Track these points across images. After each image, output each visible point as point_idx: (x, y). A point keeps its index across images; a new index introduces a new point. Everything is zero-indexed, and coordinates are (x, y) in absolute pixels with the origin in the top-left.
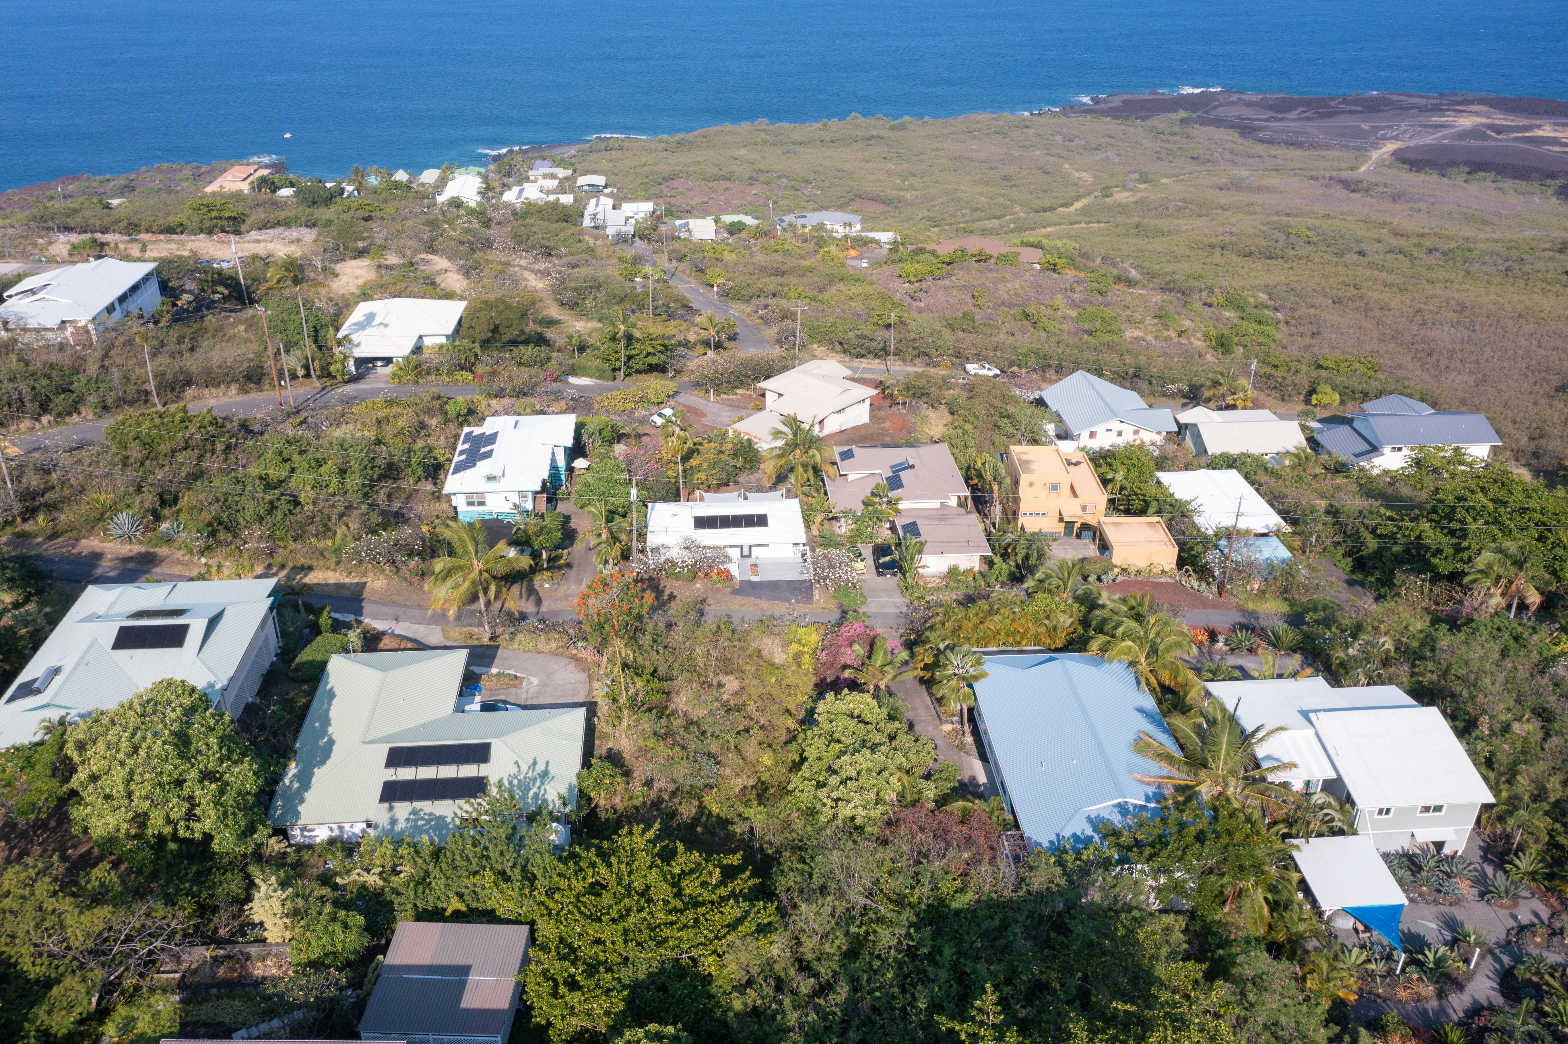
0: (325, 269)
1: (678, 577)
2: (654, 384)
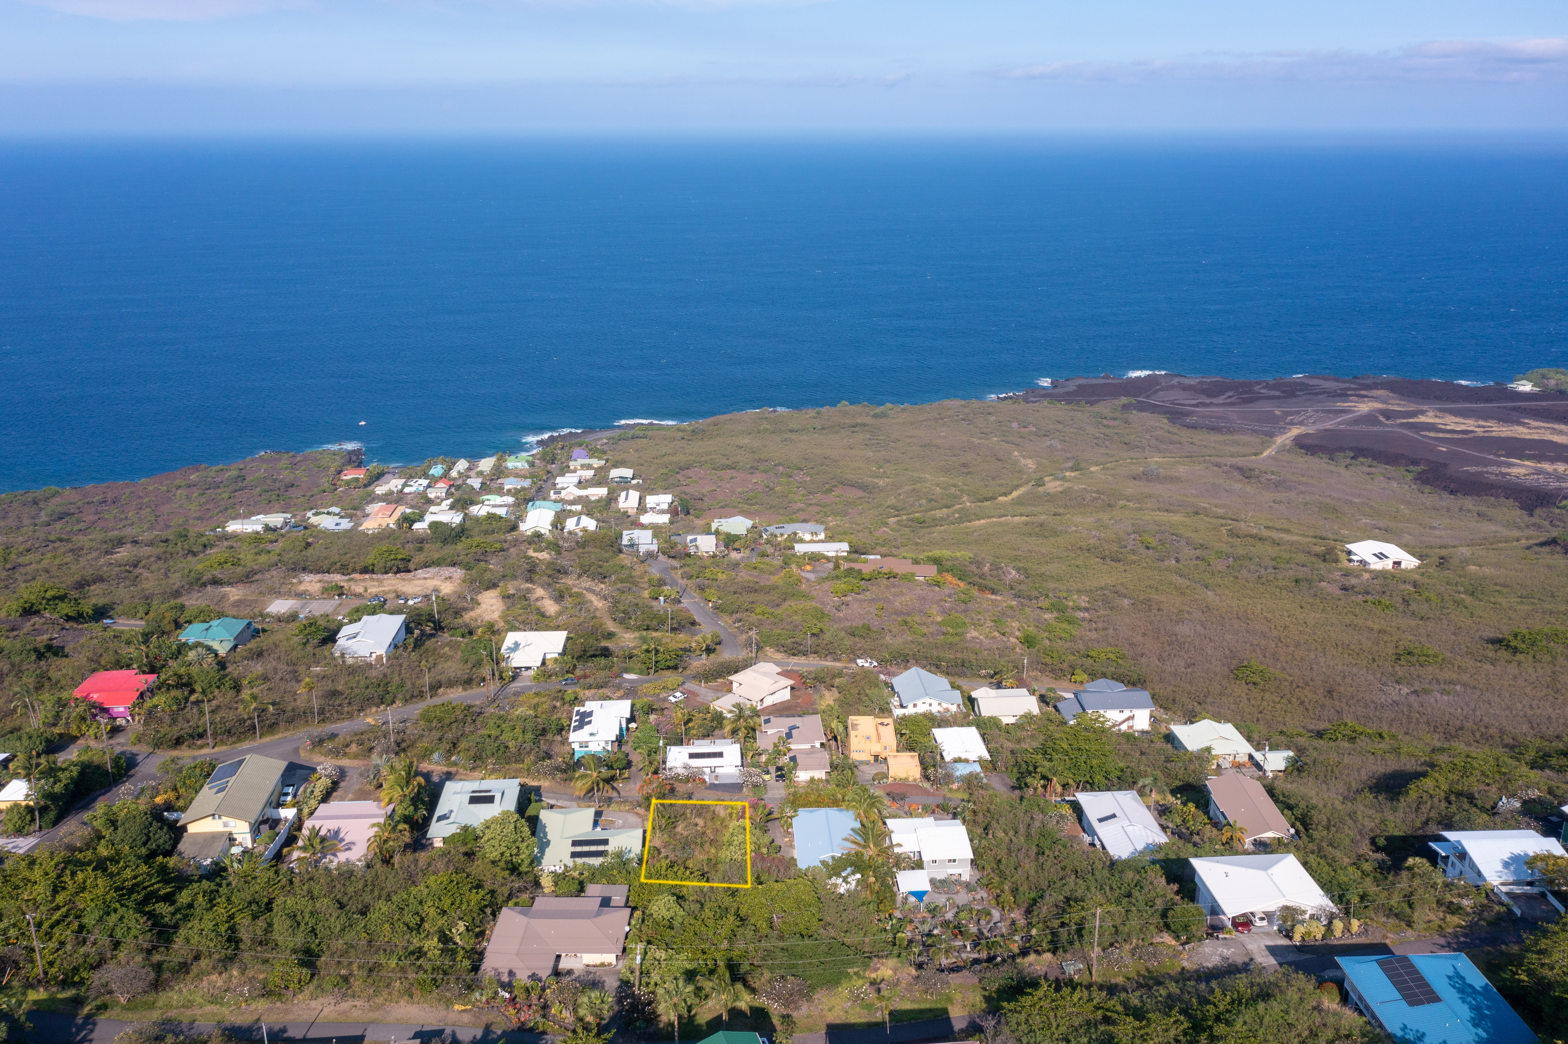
0: (472, 599)
1: (680, 781)
2: (671, 678)
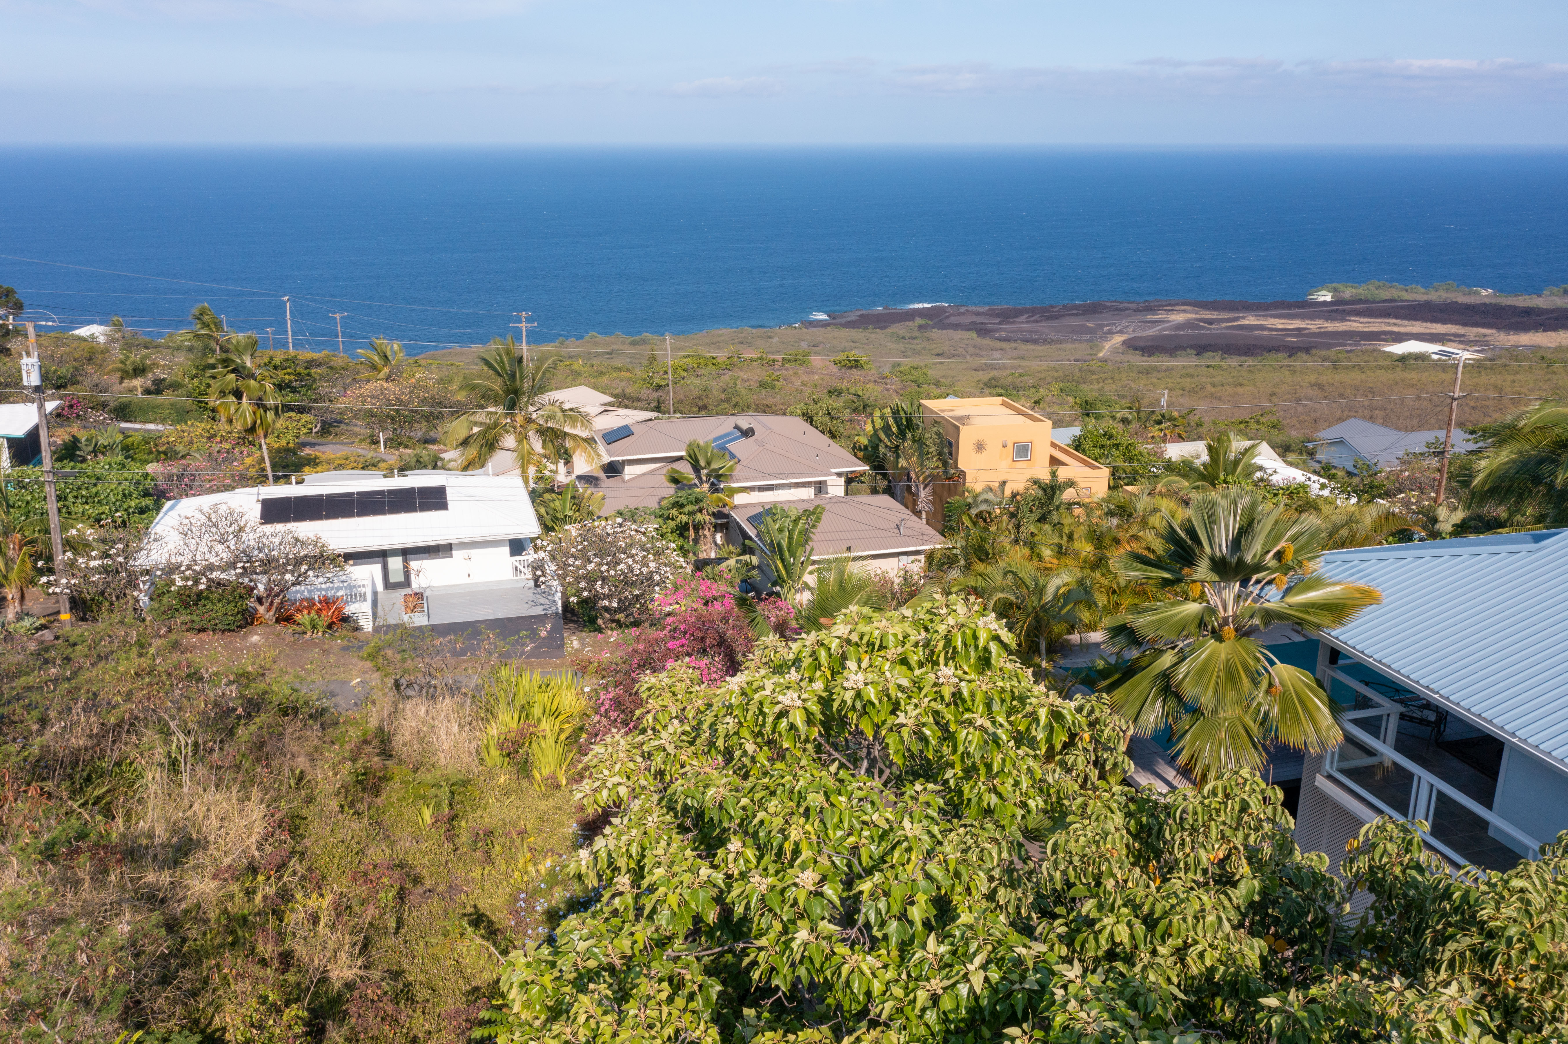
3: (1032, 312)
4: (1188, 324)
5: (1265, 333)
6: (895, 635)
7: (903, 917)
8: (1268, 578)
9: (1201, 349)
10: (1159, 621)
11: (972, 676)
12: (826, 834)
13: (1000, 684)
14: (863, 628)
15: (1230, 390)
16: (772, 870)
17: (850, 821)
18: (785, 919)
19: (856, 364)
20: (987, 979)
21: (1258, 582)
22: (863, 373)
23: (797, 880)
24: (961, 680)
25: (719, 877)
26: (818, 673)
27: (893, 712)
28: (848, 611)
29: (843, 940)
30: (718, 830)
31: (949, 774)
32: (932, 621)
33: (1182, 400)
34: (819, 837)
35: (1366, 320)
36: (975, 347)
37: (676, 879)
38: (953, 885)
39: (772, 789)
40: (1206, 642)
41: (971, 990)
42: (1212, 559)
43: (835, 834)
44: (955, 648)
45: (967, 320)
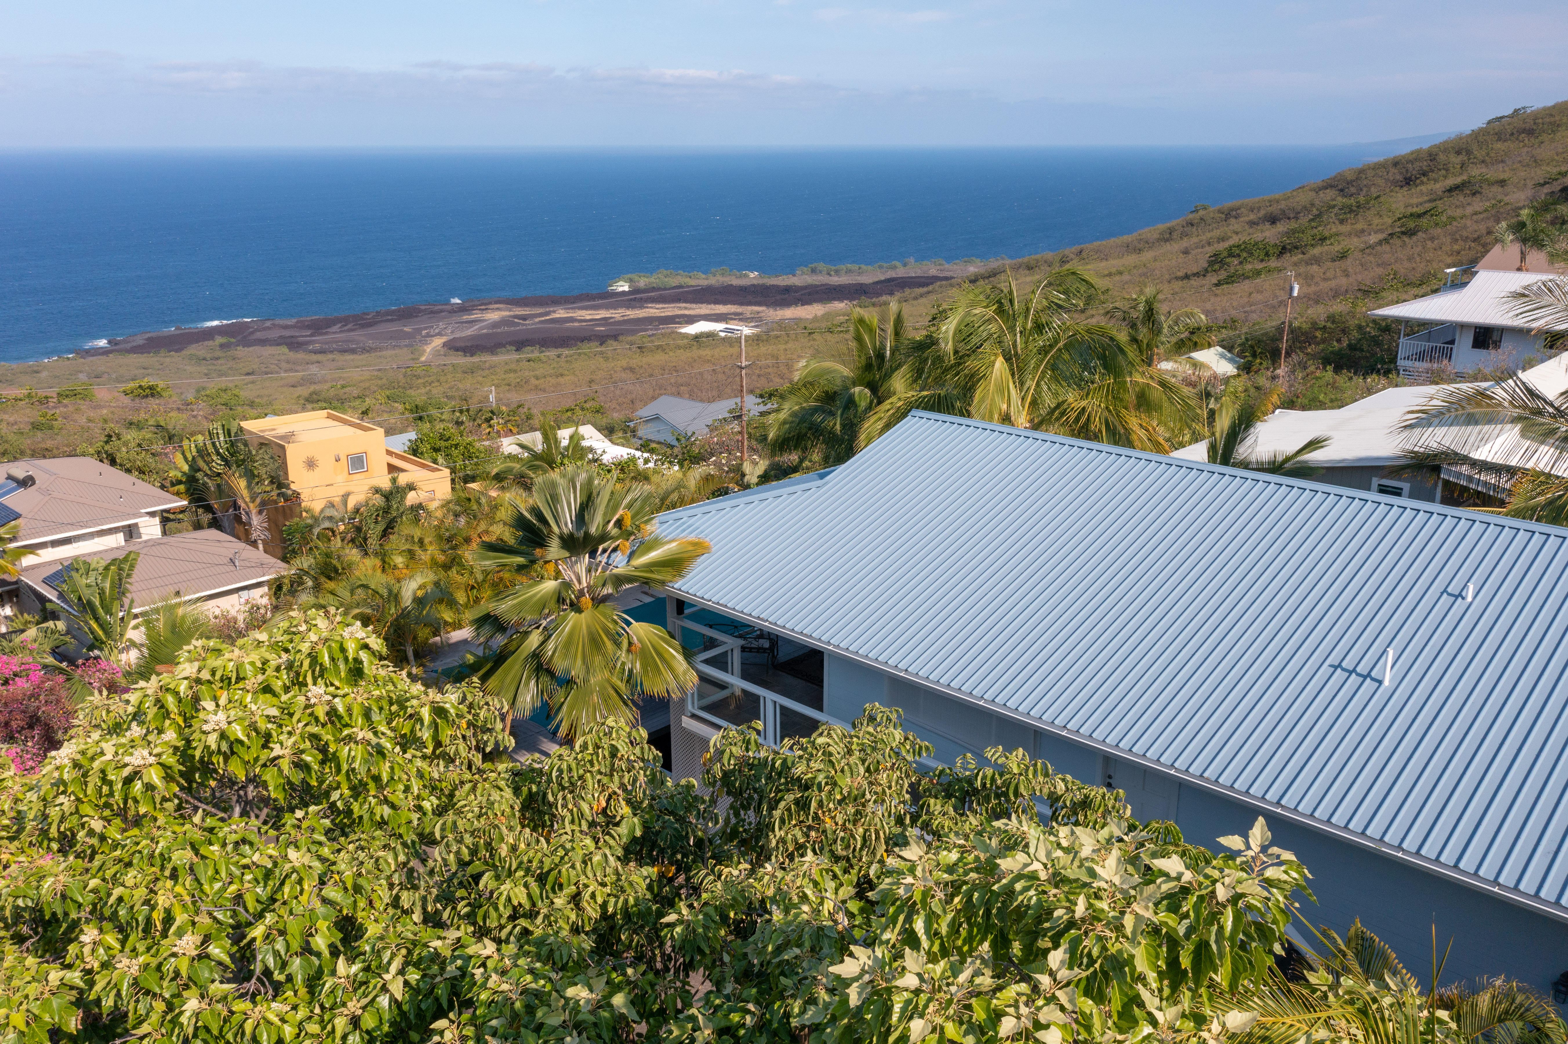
3: (345, 320)
4: (503, 322)
5: (576, 324)
6: (252, 664)
7: (307, 950)
8: (613, 546)
9: (520, 344)
10: (520, 603)
11: (346, 690)
12: (202, 891)
13: (377, 693)
14: (214, 662)
15: (553, 381)
16: (141, 947)
17: (227, 869)
18: (167, 996)
19: (152, 392)
20: (406, 983)
21: (604, 551)
22: (162, 401)
23: (175, 949)
24: (335, 696)
25: (75, 977)
26: (167, 722)
27: (265, 746)
28: (191, 647)
29: (241, 996)
30: (64, 925)
31: (335, 796)
32: (291, 641)
33: (509, 395)
34: (193, 896)
35: (661, 306)
36: (288, 362)
37: (18, 994)
38: (355, 902)
39: (127, 860)
40: (567, 616)
41: (393, 1000)
42: (561, 537)
43: (212, 888)
44: (321, 665)
45: (275, 334)
